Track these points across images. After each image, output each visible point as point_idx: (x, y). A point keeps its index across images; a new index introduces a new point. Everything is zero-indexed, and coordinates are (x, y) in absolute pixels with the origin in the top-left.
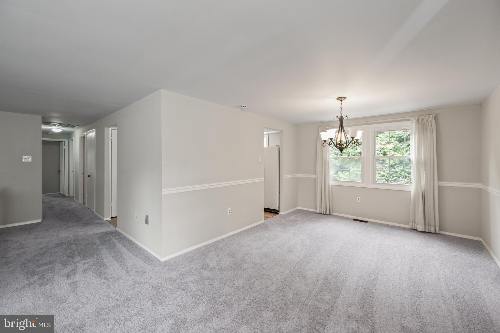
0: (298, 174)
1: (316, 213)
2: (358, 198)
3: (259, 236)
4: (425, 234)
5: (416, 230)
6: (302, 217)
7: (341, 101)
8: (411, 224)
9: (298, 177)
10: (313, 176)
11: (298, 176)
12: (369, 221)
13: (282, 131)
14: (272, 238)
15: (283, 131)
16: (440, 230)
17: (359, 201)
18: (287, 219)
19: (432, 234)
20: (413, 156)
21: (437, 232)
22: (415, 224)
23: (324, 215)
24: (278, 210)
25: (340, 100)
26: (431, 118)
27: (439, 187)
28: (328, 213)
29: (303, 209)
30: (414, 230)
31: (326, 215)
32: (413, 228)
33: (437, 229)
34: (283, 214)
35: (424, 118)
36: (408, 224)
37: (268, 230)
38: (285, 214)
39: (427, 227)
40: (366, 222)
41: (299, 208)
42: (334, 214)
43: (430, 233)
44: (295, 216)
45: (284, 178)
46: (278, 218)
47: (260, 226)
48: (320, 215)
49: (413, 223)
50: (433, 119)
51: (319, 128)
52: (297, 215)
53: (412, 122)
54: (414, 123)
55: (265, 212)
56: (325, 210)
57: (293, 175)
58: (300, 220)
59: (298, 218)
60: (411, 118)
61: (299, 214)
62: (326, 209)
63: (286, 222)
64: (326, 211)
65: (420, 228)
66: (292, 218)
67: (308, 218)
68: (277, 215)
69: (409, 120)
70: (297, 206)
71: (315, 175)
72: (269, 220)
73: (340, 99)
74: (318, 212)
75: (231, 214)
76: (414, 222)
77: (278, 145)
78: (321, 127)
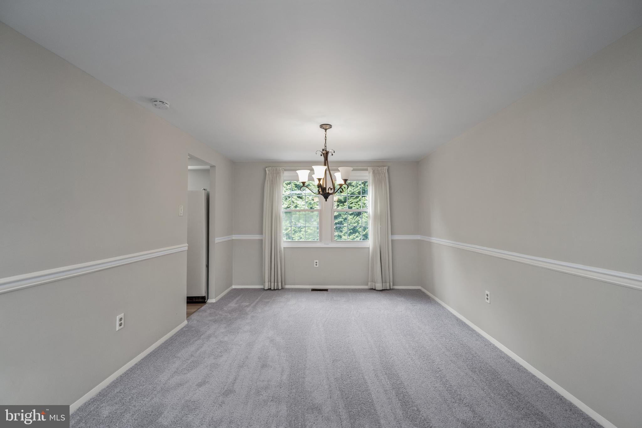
0: (234, 236)
1: (264, 289)
2: (315, 261)
3: (192, 356)
4: (383, 291)
5: (375, 289)
6: (247, 300)
7: (326, 130)
8: (369, 283)
9: (233, 240)
10: (257, 237)
11: (234, 238)
12: (330, 289)
13: (213, 167)
14: (220, 350)
15: (215, 166)
16: (393, 285)
17: (316, 265)
18: (225, 309)
19: (388, 291)
20: (370, 209)
21: (391, 288)
22: (374, 283)
23: (275, 291)
24: (205, 296)
25: (324, 129)
26: (384, 170)
27: (392, 240)
28: (280, 288)
29: (241, 288)
30: (373, 290)
31: (277, 291)
32: (372, 288)
33: (391, 284)
34: (215, 302)
35: (380, 169)
36: (367, 285)
37: (202, 337)
38: (219, 301)
39: (384, 284)
40: (326, 290)
41: (234, 287)
42: (287, 287)
43: (386, 290)
44: (235, 301)
45: (216, 241)
46: (208, 311)
47: (181, 333)
48: (269, 292)
49: (372, 283)
50: (387, 171)
51: (267, 169)
52: (237, 299)
53: (369, 173)
54: (371, 173)
55: (188, 304)
56: (276, 284)
57: (227, 237)
58: (247, 306)
59: (243, 304)
60: (369, 168)
61: (239, 297)
62: (278, 282)
63: (226, 314)
64: (278, 285)
65: (379, 286)
66: (233, 304)
67: (257, 300)
68: (205, 306)
69: (367, 170)
70: (231, 285)
71: (261, 236)
72: (195, 317)
73: (324, 126)
74: (266, 288)
75: (122, 326)
76: (373, 281)
77: (205, 188)
78: (270, 168)
